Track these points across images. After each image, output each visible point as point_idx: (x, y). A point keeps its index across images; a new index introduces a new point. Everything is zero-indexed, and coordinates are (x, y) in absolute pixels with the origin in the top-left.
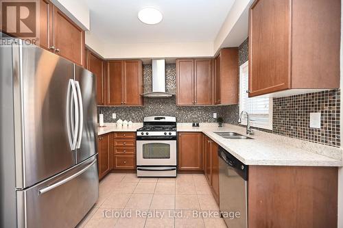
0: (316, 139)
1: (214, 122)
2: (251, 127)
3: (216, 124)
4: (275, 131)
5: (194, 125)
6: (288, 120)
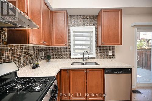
6: (102, 53)
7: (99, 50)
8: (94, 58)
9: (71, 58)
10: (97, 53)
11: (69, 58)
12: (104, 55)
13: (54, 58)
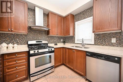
0: (114, 46)
1: (62, 43)
2: (83, 44)
3: (63, 44)
4: (95, 44)
5: (55, 45)
6: (102, 41)
7: (98, 37)
8: (92, 45)
9: (75, 43)
10: (96, 40)
11: (74, 43)
12: (103, 43)
13: (67, 43)
